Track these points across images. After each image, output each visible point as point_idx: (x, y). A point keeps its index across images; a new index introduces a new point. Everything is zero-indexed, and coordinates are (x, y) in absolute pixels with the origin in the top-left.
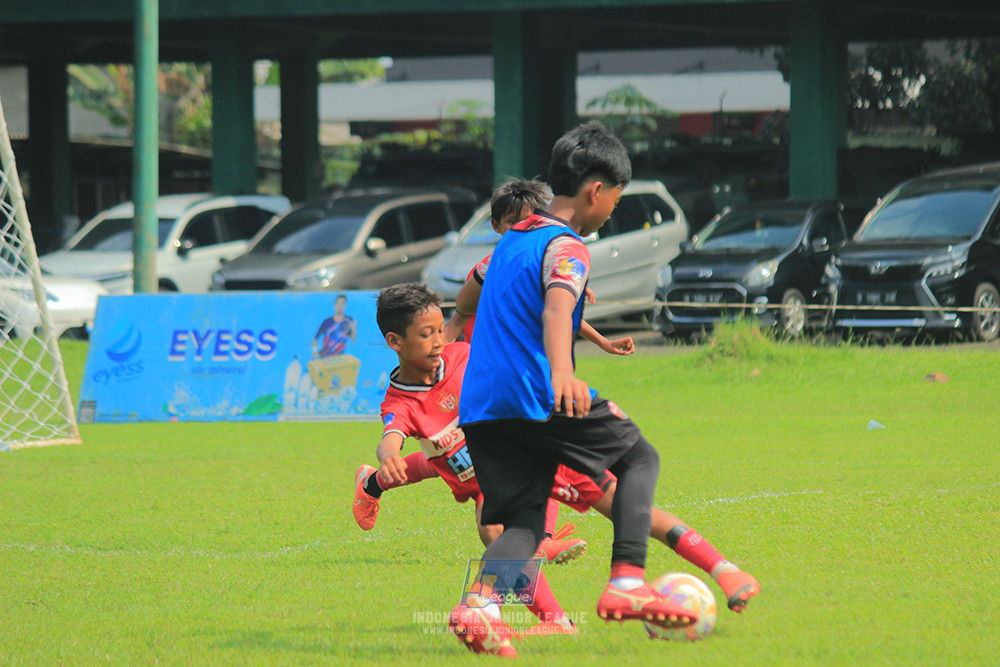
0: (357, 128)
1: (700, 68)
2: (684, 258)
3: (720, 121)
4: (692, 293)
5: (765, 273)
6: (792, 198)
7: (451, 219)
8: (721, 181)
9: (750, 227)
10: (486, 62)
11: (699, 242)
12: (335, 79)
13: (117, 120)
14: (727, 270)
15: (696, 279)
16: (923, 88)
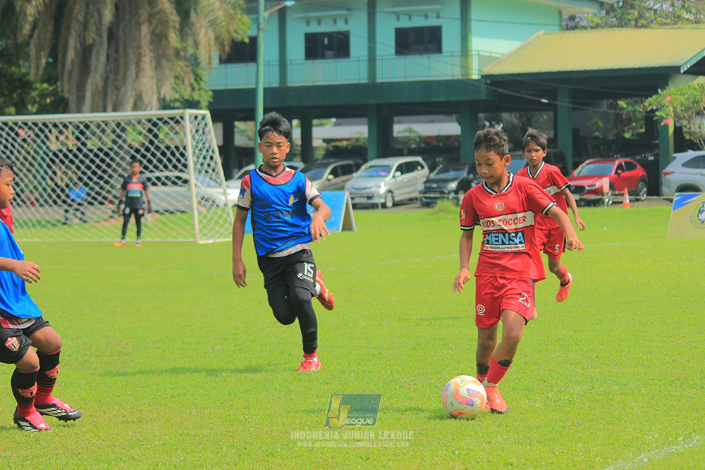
0: (325, 141)
1: (432, 121)
2: (428, 181)
3: (438, 138)
4: (430, 192)
5: (453, 185)
6: (461, 162)
7: (354, 169)
8: (439, 156)
9: (447, 171)
10: (365, 120)
11: (432, 176)
12: (318, 125)
13: (250, 139)
14: (441, 184)
15: (431, 188)
16: (502, 128)
